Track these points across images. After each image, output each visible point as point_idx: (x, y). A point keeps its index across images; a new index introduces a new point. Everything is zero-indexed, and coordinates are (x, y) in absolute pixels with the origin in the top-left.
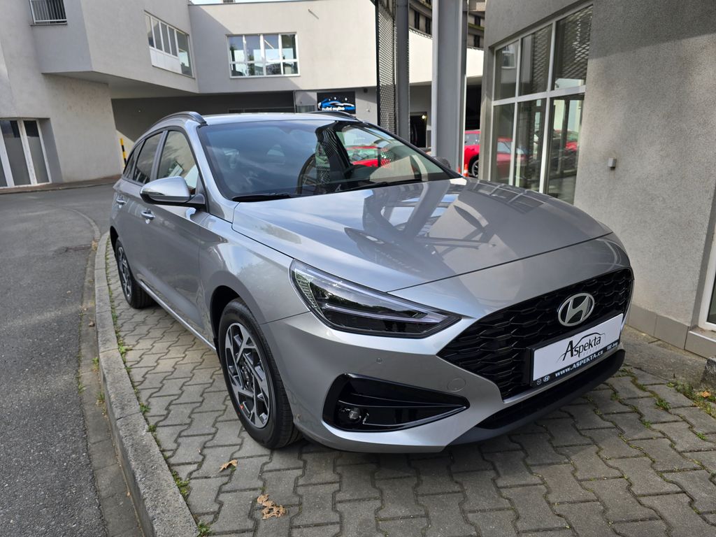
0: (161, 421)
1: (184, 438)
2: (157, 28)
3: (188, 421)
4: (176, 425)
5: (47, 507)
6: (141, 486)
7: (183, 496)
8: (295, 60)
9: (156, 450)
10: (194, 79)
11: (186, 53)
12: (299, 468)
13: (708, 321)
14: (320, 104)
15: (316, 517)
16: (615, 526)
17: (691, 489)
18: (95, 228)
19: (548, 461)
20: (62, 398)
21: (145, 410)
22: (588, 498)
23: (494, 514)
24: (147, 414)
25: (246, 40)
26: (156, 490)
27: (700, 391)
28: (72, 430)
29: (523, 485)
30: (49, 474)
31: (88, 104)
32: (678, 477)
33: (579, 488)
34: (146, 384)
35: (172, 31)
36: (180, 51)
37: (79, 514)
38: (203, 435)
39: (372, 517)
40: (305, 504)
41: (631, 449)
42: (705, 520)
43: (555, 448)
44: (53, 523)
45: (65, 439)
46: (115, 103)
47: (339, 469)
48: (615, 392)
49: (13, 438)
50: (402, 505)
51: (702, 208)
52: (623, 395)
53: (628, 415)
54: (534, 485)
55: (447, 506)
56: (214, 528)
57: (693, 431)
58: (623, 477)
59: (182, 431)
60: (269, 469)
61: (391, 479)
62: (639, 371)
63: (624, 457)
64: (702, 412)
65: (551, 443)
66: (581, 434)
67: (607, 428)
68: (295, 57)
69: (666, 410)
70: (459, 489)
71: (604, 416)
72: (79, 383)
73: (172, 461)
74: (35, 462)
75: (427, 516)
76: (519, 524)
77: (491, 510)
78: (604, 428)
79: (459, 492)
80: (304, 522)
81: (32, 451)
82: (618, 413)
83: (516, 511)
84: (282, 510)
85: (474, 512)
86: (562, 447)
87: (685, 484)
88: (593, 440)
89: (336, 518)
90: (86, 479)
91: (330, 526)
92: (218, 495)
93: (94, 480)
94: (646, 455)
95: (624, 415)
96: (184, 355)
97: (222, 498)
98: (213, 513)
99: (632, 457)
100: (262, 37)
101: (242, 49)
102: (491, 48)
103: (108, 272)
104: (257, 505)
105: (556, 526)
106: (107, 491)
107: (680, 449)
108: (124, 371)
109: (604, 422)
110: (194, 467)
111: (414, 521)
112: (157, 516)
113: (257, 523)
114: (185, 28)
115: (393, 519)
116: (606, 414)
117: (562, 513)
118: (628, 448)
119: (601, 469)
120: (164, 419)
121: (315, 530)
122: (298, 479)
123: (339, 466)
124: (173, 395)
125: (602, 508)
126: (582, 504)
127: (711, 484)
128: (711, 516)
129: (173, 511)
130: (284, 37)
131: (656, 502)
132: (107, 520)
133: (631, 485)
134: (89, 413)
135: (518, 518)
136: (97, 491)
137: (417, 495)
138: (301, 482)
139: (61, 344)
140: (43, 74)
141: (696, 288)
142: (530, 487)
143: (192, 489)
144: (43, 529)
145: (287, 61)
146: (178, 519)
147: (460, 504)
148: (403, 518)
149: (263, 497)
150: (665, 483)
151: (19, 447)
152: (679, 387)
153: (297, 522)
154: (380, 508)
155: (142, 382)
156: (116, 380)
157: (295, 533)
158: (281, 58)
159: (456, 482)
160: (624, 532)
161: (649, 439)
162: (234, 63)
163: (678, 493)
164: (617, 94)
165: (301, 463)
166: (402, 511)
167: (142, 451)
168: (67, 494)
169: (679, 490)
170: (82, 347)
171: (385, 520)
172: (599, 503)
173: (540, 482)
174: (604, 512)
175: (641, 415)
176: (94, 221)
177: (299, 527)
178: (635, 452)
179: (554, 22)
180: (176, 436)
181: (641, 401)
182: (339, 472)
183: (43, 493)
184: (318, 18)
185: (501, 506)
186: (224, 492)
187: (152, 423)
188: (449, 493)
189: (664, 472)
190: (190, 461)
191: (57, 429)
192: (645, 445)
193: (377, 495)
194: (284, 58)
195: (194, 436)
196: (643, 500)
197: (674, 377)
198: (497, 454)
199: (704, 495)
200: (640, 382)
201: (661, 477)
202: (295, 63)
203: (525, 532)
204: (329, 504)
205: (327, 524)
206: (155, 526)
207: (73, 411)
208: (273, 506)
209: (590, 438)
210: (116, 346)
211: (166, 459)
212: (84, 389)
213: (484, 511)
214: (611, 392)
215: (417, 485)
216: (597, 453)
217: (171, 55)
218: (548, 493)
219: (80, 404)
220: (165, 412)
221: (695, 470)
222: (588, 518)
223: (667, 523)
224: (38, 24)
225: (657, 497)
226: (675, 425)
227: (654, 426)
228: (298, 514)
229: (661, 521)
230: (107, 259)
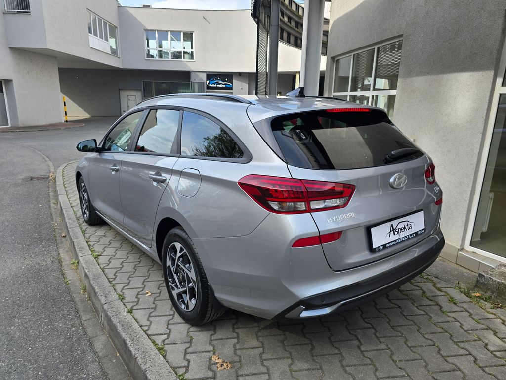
0: (135, 306)
1: (153, 317)
2: (94, 21)
3: (153, 306)
4: (145, 309)
5: (62, 364)
6: (132, 350)
7: (162, 356)
8: (192, 50)
9: (136, 325)
10: (119, 58)
11: (114, 39)
12: (235, 338)
13: (470, 245)
14: (208, 82)
15: (252, 369)
16: (434, 375)
17: (474, 352)
18: (50, 163)
19: (390, 335)
20: (55, 288)
21: (122, 298)
22: (416, 358)
23: (361, 368)
24: (124, 301)
25: (158, 34)
26: (143, 352)
27: (474, 293)
28: (68, 311)
29: (376, 350)
30: (58, 341)
31: (41, 71)
32: (466, 345)
33: (410, 352)
34: (118, 280)
35: (105, 24)
36: (110, 38)
37: (86, 369)
38: (167, 315)
39: (287, 369)
40: (243, 361)
41: (438, 328)
42: (484, 371)
43: (392, 327)
44: (69, 374)
45: (64, 317)
46: (61, 71)
47: (261, 339)
48: (424, 292)
49: (27, 317)
50: (305, 362)
51: (469, 174)
52: (428, 294)
53: (433, 307)
54: (383, 350)
55: (332, 362)
56: (187, 376)
57: (472, 318)
58: (434, 345)
59: (151, 313)
60: (215, 338)
61: (294, 345)
62: (436, 279)
63: (433, 333)
64: (476, 306)
65: (390, 324)
66: (407, 319)
67: (421, 315)
68: (192, 48)
69: (455, 304)
70: (338, 352)
71: (419, 307)
72: (65, 278)
73: (149, 332)
74: (46, 333)
75: (321, 368)
76: (377, 374)
77: (359, 365)
78: (420, 315)
79: (338, 354)
80: (245, 373)
81: (42, 325)
82: (427, 305)
83: (374, 366)
84: (229, 365)
85: (349, 366)
86: (396, 326)
87: (471, 349)
88: (414, 322)
89: (265, 370)
90: (86, 345)
91: (262, 375)
92: (185, 355)
93: (91, 345)
94: (446, 332)
95: (430, 307)
96: (139, 261)
97: (188, 357)
98: (184, 367)
99: (438, 333)
100: (169, 33)
101: (155, 39)
102: (333, 58)
103: (69, 197)
104: (212, 362)
105: (399, 374)
106: (102, 353)
107: (466, 329)
108: (100, 270)
109: (419, 311)
110: (165, 337)
111: (314, 372)
112: (149, 368)
113: (215, 373)
114: (115, 22)
115: (300, 370)
116: (420, 306)
117: (401, 367)
118: (436, 328)
119: (421, 340)
120: (137, 305)
121: (253, 378)
122: (235, 346)
123: (260, 337)
124: (138, 288)
125: (425, 364)
126: (413, 361)
127: (486, 349)
128: (487, 368)
129: (158, 366)
130: (185, 34)
131: (455, 360)
132: (107, 372)
133: (440, 350)
134: (77, 299)
135: (376, 370)
136: (95, 353)
137: (313, 356)
138: (238, 347)
139: (44, 249)
140: (9, 48)
141: (464, 224)
142: (381, 351)
143: (166, 351)
144: (63, 378)
145: (185, 50)
146: (163, 371)
147: (341, 361)
148: (307, 370)
149: (215, 356)
150: (459, 349)
151: (32, 322)
152: (462, 290)
153: (240, 373)
154: (291, 364)
155: (115, 279)
156: (96, 277)
157: (241, 379)
158: (182, 48)
159: (336, 348)
160: (439, 378)
161: (447, 322)
162: (148, 49)
163: (467, 355)
164: (417, 98)
165: (235, 335)
166: (306, 366)
167: (127, 326)
168: (75, 355)
169: (468, 353)
170: (60, 252)
171: (296, 371)
172: (422, 361)
173: (386, 348)
174: (426, 366)
175: (441, 307)
176: (48, 158)
177: (242, 375)
178: (440, 330)
179: (376, 47)
180: (147, 316)
181: (440, 298)
182: (261, 340)
183: (57, 354)
184: (209, 23)
185: (365, 363)
186: (188, 353)
187: (129, 307)
188: (332, 354)
189: (458, 342)
190: (161, 333)
191: (57, 310)
192: (445, 325)
193: (288, 356)
194: (184, 48)
195: (160, 316)
196: (448, 359)
197: (458, 283)
198: (358, 330)
199: (482, 356)
200: (438, 286)
201: (457, 345)
202: (192, 53)
203: (381, 378)
204: (259, 361)
205: (260, 374)
206: (148, 375)
207: (65, 298)
208: (223, 362)
209: (412, 321)
210: (90, 253)
211: (145, 331)
212: (70, 282)
213: (355, 365)
214: (421, 292)
215: (312, 350)
216: (418, 330)
217: (104, 40)
218: (392, 355)
219: (69, 292)
220: (136, 300)
221: (476, 341)
222: (417, 370)
223: (463, 373)
224: (9, 13)
225: (455, 357)
226: (461, 314)
227: (449, 314)
228: (240, 368)
229: (459, 372)
230: (65, 187)
